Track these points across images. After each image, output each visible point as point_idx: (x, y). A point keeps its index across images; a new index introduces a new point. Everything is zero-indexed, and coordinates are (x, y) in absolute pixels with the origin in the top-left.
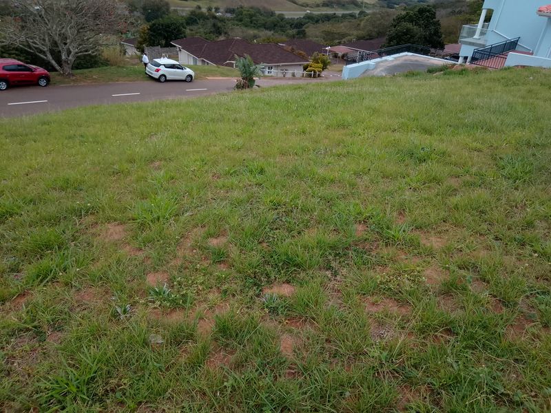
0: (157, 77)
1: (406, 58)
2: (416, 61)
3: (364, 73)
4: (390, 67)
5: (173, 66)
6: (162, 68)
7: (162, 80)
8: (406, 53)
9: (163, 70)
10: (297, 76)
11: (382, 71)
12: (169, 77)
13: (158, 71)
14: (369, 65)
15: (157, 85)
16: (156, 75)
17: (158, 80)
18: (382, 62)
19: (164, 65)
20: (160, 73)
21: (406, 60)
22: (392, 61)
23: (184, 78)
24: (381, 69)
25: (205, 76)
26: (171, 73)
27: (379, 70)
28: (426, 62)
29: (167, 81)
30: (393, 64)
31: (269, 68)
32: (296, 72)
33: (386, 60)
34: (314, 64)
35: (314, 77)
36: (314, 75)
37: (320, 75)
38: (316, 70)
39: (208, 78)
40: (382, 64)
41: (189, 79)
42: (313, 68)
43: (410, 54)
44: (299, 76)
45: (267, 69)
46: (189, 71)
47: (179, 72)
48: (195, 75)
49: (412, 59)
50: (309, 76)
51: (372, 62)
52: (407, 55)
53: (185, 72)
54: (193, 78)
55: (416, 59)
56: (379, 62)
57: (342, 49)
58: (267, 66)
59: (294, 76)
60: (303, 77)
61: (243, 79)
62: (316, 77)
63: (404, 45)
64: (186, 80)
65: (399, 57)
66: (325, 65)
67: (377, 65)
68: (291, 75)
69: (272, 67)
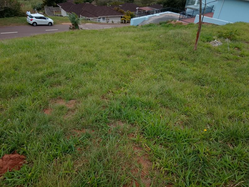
0: (32, 23)
1: (167, 14)
3: (143, 22)
4: (156, 19)
5: (41, 18)
6: (34, 19)
7: (34, 25)
9: (34, 20)
10: (114, 23)
13: (32, 20)
14: (145, 18)
15: (32, 27)
17: (32, 25)
18: (153, 16)
19: (35, 17)
20: (33, 21)
21: (166, 16)
24: (151, 20)
25: (61, 22)
26: (39, 22)
29: (37, 25)
30: (158, 18)
31: (103, 18)
32: (114, 20)
33: (156, 16)
34: (126, 17)
35: (124, 23)
36: (125, 22)
37: (129, 22)
38: (126, 20)
39: (63, 24)
40: (152, 18)
41: (50, 24)
42: (124, 19)
43: (170, 12)
44: (116, 23)
45: (102, 19)
46: (50, 20)
47: (44, 21)
48: (54, 22)
49: (170, 15)
50: (122, 23)
51: (147, 17)
52: (168, 13)
53: (48, 21)
54: (53, 24)
55: (172, 15)
56: (151, 17)
57: (147, 9)
58: (102, 17)
59: (113, 23)
60: (118, 23)
61: (73, 25)
62: (126, 23)
63: (167, 8)
64: (48, 25)
65: (164, 14)
66: (132, 16)
67: (149, 18)
68: (111, 22)
69: (104, 18)
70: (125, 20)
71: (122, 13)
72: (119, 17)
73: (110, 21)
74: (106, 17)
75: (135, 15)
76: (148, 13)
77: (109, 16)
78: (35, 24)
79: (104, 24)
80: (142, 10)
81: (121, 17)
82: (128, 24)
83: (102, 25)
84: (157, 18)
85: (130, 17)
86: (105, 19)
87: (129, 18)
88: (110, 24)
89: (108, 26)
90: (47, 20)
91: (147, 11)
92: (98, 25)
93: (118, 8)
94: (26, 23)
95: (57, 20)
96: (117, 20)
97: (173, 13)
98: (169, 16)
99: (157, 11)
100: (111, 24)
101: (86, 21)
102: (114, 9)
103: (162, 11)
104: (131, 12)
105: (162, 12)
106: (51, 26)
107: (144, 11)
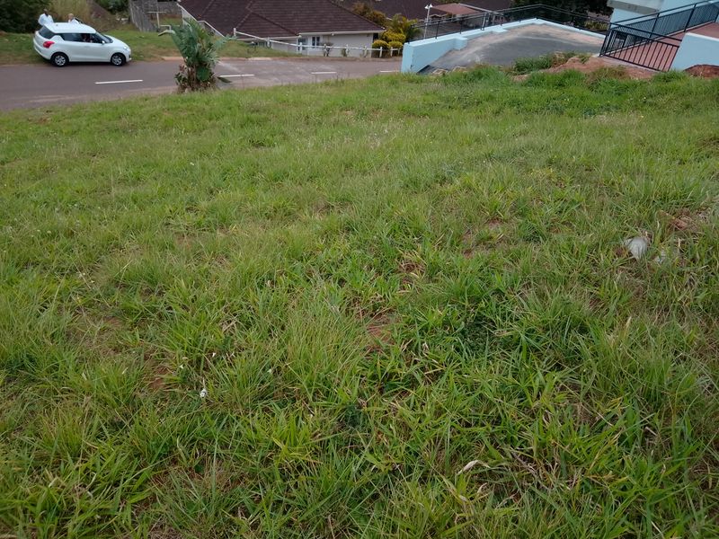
0: (48, 56)
1: (531, 29)
2: (547, 35)
3: (446, 55)
4: (494, 45)
6: (56, 40)
7: (58, 61)
8: (534, 20)
9: (58, 44)
10: (349, 55)
11: (476, 52)
12: (73, 58)
13: (48, 45)
14: (455, 41)
15: (52, 71)
16: (47, 53)
17: (52, 62)
18: (483, 36)
19: (61, 35)
20: (53, 49)
21: (528, 34)
22: (501, 34)
23: (107, 59)
24: (477, 49)
25: (162, 54)
26: (77, 51)
27: (472, 51)
28: (563, 37)
29: (69, 64)
30: (500, 40)
31: (314, 39)
32: (347, 47)
33: (492, 33)
34: (391, 34)
35: (383, 57)
36: (386, 54)
37: (398, 53)
38: (389, 45)
39: (166, 58)
40: (481, 39)
41: (118, 61)
42: (384, 42)
43: (540, 21)
44: (357, 55)
45: (310, 41)
46: (118, 45)
47: (94, 49)
48: (133, 52)
49: (541, 30)
50: (376, 54)
51: (461, 37)
52: (533, 24)
53: (109, 49)
54: (128, 59)
55: (547, 30)
56: (477, 37)
57: (459, 10)
58: (310, 36)
59: (345, 55)
60: (363, 58)
61: (189, 66)
62: (389, 57)
63: (529, 7)
64: (111, 64)
65: (519, 27)
66: (411, 35)
67: (470, 43)
68: (339, 54)
69: (318, 39)
70: (385, 47)
71: (378, 22)
72: (368, 35)
73: (336, 49)
74: (324, 36)
75: (422, 29)
76: (463, 25)
77: (333, 33)
78: (60, 61)
79: (316, 59)
80: (445, 13)
81: (376, 36)
82: (397, 58)
83: (304, 65)
84: (495, 41)
85: (403, 36)
86: (321, 40)
87: (400, 40)
88: (334, 60)
89: (327, 68)
90: (107, 45)
91: (458, 16)
92: (292, 63)
93: (365, 8)
94: (31, 56)
95: (148, 44)
96: (360, 46)
97: (550, 26)
98: (538, 35)
99: (490, 19)
100: (340, 60)
101: (252, 50)
102: (352, 10)
103: (508, 18)
104: (408, 21)
105: (508, 21)
106: (121, 65)
107: (450, 15)
